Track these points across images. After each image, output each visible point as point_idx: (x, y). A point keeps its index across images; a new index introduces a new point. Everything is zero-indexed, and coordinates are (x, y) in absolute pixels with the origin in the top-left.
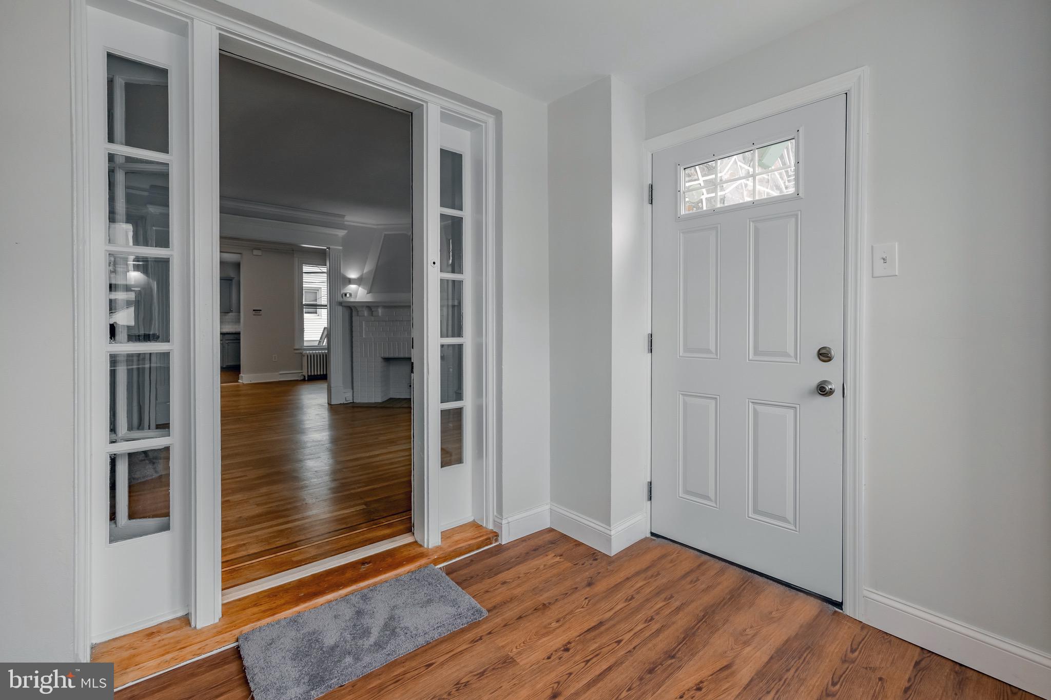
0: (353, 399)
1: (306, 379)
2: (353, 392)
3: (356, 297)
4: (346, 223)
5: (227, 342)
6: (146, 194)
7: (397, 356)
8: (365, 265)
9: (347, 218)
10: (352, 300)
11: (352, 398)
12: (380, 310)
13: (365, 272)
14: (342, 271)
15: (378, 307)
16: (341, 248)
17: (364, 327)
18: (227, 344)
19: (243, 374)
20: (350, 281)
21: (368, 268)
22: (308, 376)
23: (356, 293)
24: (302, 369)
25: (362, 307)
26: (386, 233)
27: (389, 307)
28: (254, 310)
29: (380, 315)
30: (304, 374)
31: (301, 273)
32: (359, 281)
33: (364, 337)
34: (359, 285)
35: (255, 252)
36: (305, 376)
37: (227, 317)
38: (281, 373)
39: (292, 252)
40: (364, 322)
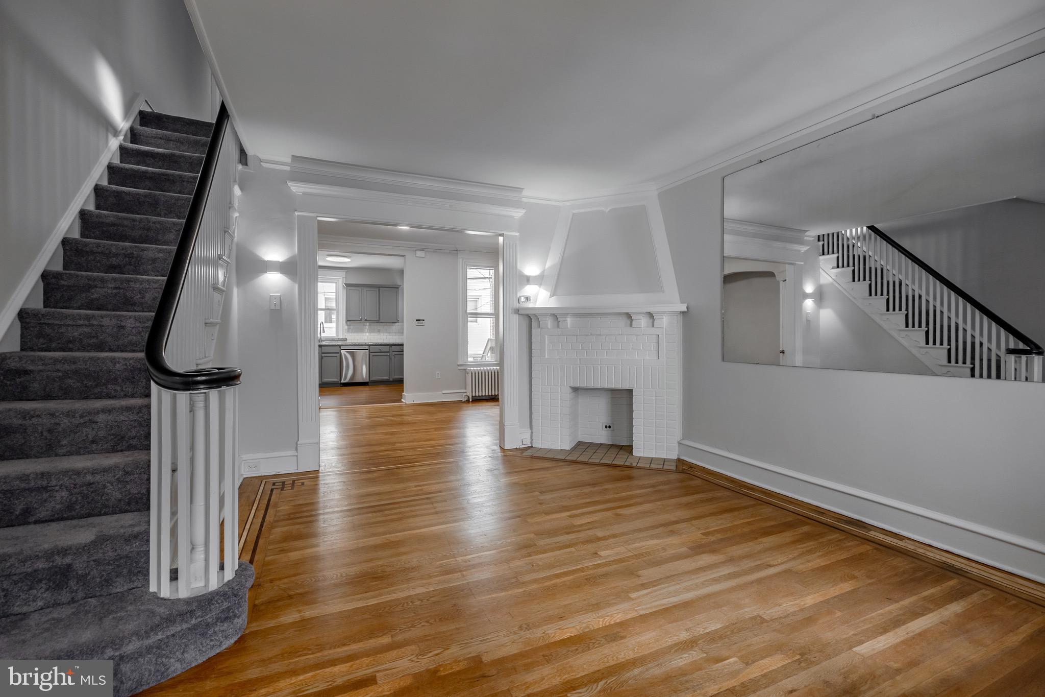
0: (532, 443)
1: (471, 400)
2: (532, 433)
3: (536, 301)
4: (524, 200)
5: (394, 353)
6: (287, 168)
7: (591, 385)
8: (548, 256)
9: (525, 193)
10: (530, 305)
11: (530, 441)
12: (569, 320)
13: (547, 267)
14: (519, 267)
15: (567, 314)
16: (517, 234)
17: (546, 343)
18: (393, 357)
19: (406, 393)
20: (528, 280)
21: (552, 261)
22: (472, 396)
23: (536, 296)
24: (466, 389)
25: (546, 315)
26: (575, 211)
27: (583, 315)
28: (417, 320)
29: (569, 327)
30: (468, 394)
31: (466, 279)
32: (540, 280)
33: (546, 357)
34: (540, 285)
35: (419, 254)
36: (469, 397)
37: (394, 327)
38: (444, 392)
39: (455, 252)
40: (546, 336)
